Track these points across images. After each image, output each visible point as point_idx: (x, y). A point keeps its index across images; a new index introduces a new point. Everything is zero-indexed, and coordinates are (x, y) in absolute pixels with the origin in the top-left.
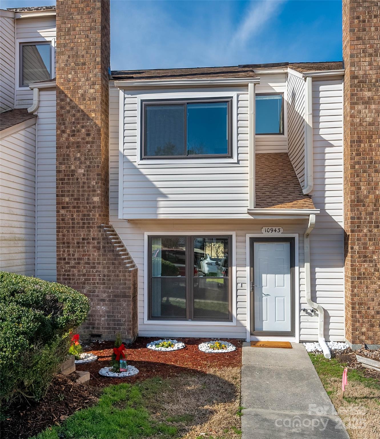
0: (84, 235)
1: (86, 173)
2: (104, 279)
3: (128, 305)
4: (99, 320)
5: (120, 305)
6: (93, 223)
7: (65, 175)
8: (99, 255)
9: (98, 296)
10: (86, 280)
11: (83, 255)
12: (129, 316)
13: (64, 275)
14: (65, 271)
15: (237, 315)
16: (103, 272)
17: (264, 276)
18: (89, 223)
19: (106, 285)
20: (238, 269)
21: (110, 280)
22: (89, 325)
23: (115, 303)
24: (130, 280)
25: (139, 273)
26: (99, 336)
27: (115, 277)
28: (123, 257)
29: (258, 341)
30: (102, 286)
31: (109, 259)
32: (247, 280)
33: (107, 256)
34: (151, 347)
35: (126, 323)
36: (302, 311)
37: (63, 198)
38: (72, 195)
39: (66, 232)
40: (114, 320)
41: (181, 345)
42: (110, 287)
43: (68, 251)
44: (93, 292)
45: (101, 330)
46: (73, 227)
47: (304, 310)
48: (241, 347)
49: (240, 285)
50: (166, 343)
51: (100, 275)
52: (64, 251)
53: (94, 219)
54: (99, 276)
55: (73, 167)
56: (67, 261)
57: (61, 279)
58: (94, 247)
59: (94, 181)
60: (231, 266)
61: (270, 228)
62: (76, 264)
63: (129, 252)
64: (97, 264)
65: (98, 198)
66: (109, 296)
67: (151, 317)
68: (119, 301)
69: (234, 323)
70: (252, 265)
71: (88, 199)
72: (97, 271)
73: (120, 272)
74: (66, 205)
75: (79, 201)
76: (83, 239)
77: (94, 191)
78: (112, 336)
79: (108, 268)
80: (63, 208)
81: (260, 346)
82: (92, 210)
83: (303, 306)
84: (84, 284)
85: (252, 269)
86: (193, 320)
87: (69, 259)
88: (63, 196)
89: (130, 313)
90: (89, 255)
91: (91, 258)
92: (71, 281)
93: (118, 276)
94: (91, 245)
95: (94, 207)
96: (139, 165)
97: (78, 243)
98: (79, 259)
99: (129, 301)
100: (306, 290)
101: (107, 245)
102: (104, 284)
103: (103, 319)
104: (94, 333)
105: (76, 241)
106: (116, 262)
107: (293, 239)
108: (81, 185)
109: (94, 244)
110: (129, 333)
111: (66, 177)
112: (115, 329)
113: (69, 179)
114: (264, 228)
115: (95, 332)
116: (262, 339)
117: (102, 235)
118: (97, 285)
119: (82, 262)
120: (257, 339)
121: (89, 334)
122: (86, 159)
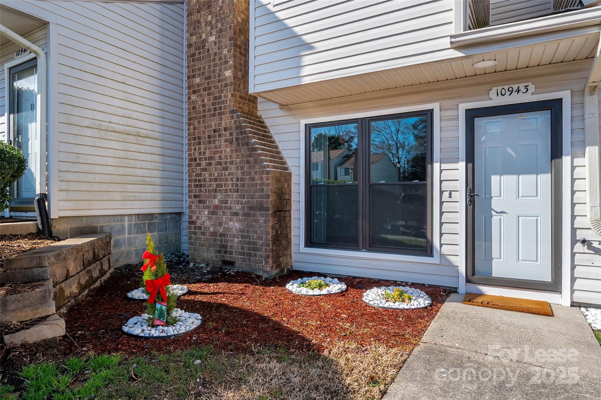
0: (215, 124)
1: (217, 40)
2: (237, 185)
3: (265, 222)
4: (232, 241)
5: (256, 221)
6: (225, 108)
7: (196, 49)
8: (232, 151)
9: (230, 208)
10: (217, 186)
11: (215, 153)
12: (267, 238)
13: (195, 181)
14: (197, 175)
15: (441, 245)
16: (237, 174)
17: (495, 179)
18: (220, 108)
19: (240, 193)
20: (444, 166)
21: (243, 185)
22: (221, 248)
23: (251, 218)
24: (268, 185)
26: (232, 263)
27: (250, 181)
28: (259, 152)
29: (481, 294)
30: (235, 194)
31: (243, 156)
32: (461, 185)
33: (241, 151)
34: (293, 287)
35: (264, 248)
36: (579, 245)
37: (194, 79)
38: (203, 74)
39: (197, 124)
40: (249, 243)
42: (244, 195)
43: (199, 149)
44: (225, 203)
45: (234, 256)
46: (204, 116)
47: (584, 242)
48: (443, 302)
49: (446, 195)
50: (315, 281)
51: (232, 178)
52: (195, 150)
53: (227, 101)
54: (232, 181)
55: (204, 36)
56: (198, 161)
57: (193, 186)
58: (226, 141)
59: (226, 49)
60: (432, 163)
61: (506, 87)
62: (207, 165)
64: (230, 164)
65: (230, 71)
66: (243, 209)
67: (310, 242)
68: (255, 216)
69: (435, 260)
70: (470, 158)
71: (219, 76)
72: (229, 173)
73: (256, 173)
74: (197, 89)
75: (210, 81)
76: (215, 131)
77: (226, 62)
78: (246, 264)
79: (242, 168)
80: (194, 92)
81: (482, 304)
82: (224, 90)
83: (580, 235)
84: (216, 192)
85: (470, 165)
86: (369, 250)
87: (200, 159)
88: (194, 76)
89: (268, 233)
90: (221, 153)
91: (223, 156)
92: (202, 189)
93: (253, 179)
94: (223, 139)
95: (226, 86)
97: (209, 137)
98: (211, 158)
99: (267, 215)
100: (588, 201)
101: (240, 136)
102: (238, 191)
103: (236, 240)
104: (226, 259)
105: (207, 134)
106: (252, 159)
107: (560, 101)
108: (212, 57)
109: (226, 136)
110: (267, 262)
111: (197, 51)
112: (249, 255)
113: (200, 53)
114: (494, 90)
115: (228, 257)
116: (490, 291)
117: (235, 122)
118: (229, 193)
119: (213, 162)
120: (478, 289)
121: (221, 261)
122: (217, 21)
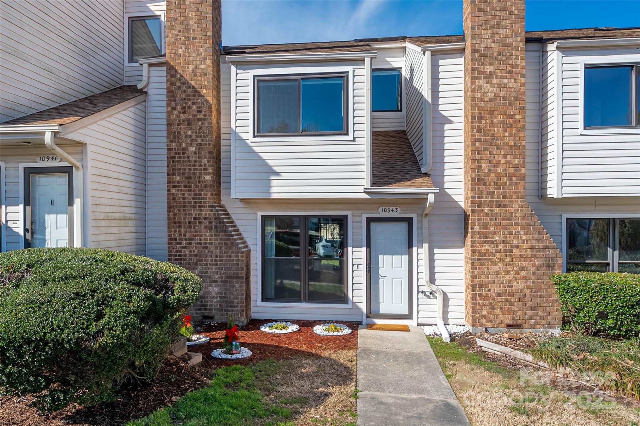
0: (196, 214)
1: (197, 151)
2: (216, 260)
3: (240, 287)
4: (212, 301)
5: (233, 286)
6: (205, 203)
7: (176, 154)
8: (211, 235)
9: (210, 277)
10: (197, 260)
11: (195, 235)
12: (242, 298)
13: (176, 255)
14: (177, 251)
15: (353, 297)
16: (215, 252)
17: (381, 257)
18: (201, 203)
19: (218, 266)
20: (354, 249)
21: (222, 261)
22: (201, 306)
23: (228, 284)
24: (242, 261)
25: (253, 254)
26: (212, 318)
27: (228, 257)
28: (235, 237)
29: (374, 324)
30: (214, 267)
31: (221, 239)
32: (364, 261)
33: (219, 236)
34: (265, 329)
35: (239, 305)
36: (420, 293)
37: (174, 176)
38: (183, 174)
39: (178, 211)
40: (226, 302)
41: (295, 328)
42: (223, 268)
43: (180, 231)
44: (205, 273)
45: (213, 312)
46: (184, 207)
47: (422, 292)
48: (357, 330)
49: (355, 267)
50: (280, 325)
51: (211, 255)
52: (175, 231)
53: (206, 198)
54: (211, 257)
55: (184, 145)
56: (178, 241)
57: (173, 260)
58: (206, 227)
59: (206, 160)
60: (347, 247)
61: (387, 208)
62: (187, 244)
63: (242, 233)
64: (209, 245)
65: (210, 176)
66: (222, 277)
67: (264, 299)
68: (232, 282)
69: (349, 306)
70: (368, 246)
71: (199, 178)
72: (209, 251)
73: (232, 252)
74: (177, 184)
75: (190, 180)
76: (195, 219)
77: (206, 169)
78: (224, 317)
79: (221, 248)
80: (174, 187)
81: (377, 329)
82: (204, 189)
83: (421, 289)
84: (196, 265)
85: (368, 249)
86: (307, 302)
87: (181, 239)
88: (174, 174)
89: (242, 295)
90: (201, 235)
91: (203, 238)
92: (183, 262)
93: (230, 257)
94: (203, 225)
95: (206, 186)
96: (251, 142)
97: (189, 223)
98: (190, 239)
99: (242, 282)
100: (424, 271)
101: (219, 225)
102: (216, 265)
103: (215, 300)
104: (206, 314)
105: (187, 221)
106: (229, 242)
107: (411, 219)
108: (192, 163)
109: (206, 223)
110: (242, 315)
111: (177, 156)
112: (227, 310)
113: (180, 158)
114: (381, 208)
115: (207, 313)
116: (379, 322)
117: (214, 215)
118: (209, 266)
119: (193, 242)
120: (373, 321)
121: (201, 316)
122: (197, 137)
